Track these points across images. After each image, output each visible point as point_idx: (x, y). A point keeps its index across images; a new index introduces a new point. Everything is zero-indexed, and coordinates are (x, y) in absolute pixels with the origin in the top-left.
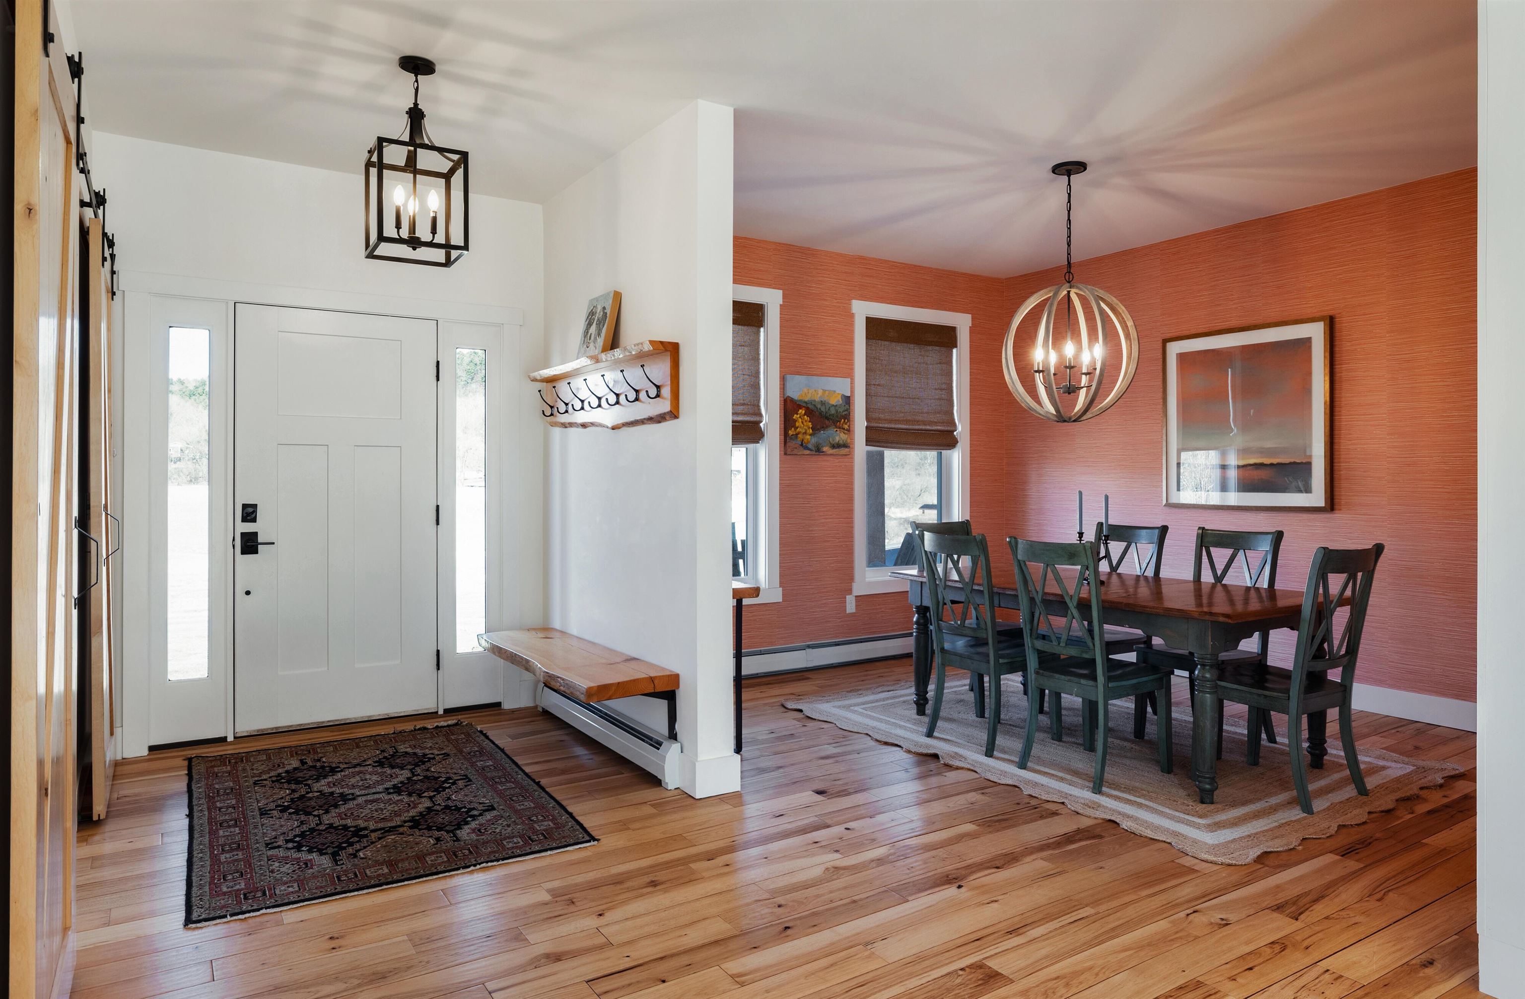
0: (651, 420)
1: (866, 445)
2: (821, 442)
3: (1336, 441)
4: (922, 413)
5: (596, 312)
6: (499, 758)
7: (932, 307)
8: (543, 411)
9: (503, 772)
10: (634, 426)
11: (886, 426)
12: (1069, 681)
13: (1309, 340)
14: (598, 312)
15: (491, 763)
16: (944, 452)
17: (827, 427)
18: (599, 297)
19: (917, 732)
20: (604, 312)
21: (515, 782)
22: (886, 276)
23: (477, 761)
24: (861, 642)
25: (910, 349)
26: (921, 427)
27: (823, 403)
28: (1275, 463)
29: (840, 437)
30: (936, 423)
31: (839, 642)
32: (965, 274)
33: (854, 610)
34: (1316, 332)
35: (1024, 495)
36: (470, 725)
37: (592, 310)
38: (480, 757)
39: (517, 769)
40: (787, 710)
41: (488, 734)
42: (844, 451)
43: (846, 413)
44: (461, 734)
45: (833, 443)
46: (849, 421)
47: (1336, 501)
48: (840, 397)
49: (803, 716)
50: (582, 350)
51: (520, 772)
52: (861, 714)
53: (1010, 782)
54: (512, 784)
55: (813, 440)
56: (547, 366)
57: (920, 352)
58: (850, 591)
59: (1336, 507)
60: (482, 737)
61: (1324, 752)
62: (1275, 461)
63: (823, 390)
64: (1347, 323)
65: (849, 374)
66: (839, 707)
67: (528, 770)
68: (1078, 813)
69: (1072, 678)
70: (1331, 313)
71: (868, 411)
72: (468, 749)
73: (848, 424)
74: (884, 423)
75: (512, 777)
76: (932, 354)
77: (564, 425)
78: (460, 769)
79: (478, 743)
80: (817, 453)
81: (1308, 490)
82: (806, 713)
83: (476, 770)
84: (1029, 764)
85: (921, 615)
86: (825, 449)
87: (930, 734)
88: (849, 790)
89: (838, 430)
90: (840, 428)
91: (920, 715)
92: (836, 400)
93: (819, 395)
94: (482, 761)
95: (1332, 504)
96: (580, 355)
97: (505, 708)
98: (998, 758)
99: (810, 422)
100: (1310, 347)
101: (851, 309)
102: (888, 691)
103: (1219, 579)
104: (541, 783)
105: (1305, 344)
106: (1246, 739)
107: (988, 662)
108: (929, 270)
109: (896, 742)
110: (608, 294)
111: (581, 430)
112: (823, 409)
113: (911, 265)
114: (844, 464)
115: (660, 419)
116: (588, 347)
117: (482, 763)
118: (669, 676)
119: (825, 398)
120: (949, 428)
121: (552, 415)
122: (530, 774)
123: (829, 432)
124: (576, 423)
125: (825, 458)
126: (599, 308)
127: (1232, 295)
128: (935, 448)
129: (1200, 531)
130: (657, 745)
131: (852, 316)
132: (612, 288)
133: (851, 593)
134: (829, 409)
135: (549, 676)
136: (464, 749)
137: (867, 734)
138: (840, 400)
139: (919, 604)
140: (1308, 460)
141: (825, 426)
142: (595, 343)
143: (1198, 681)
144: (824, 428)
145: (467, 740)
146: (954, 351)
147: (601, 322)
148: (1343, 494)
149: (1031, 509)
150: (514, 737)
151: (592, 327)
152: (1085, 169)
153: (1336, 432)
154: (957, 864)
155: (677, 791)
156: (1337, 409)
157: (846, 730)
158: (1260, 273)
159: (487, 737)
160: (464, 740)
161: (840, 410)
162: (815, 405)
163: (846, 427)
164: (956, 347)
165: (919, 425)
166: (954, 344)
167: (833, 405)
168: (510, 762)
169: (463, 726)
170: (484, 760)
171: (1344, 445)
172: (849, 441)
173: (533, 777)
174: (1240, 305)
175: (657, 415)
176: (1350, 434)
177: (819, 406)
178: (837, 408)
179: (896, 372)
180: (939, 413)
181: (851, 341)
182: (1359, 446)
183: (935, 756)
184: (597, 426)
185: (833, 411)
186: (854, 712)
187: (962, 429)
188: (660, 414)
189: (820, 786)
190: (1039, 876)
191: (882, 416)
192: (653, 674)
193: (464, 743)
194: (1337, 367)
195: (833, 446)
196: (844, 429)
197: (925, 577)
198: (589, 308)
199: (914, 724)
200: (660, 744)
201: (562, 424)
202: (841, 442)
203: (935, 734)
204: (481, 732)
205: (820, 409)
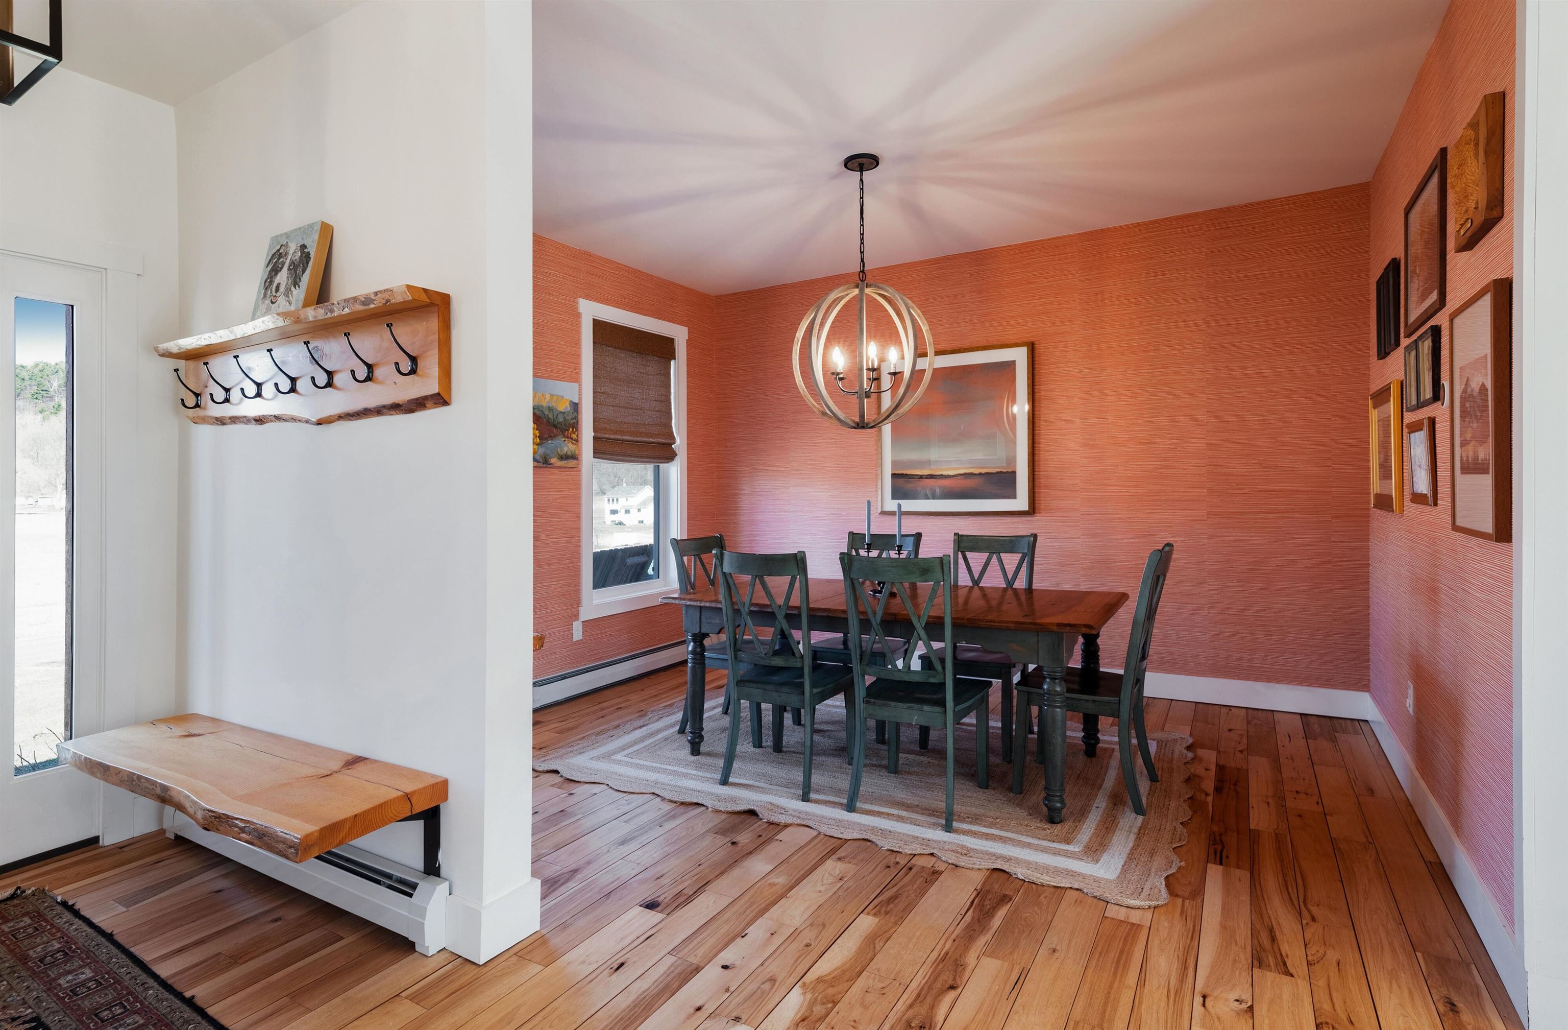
0: (396, 408)
1: (594, 457)
2: (548, 453)
3: (1036, 452)
4: (644, 424)
5: (287, 254)
6: (104, 957)
7: (653, 316)
8: (182, 400)
9: (115, 989)
10: (360, 418)
11: (612, 437)
12: (909, 708)
13: (1013, 363)
14: (291, 252)
15: (88, 973)
16: (663, 466)
17: (555, 436)
18: (292, 231)
19: (708, 780)
20: (303, 253)
21: (144, 1010)
22: (611, 278)
23: (60, 975)
24: (588, 672)
25: (632, 357)
26: (644, 439)
27: (550, 409)
28: (983, 472)
29: (568, 448)
30: (657, 436)
31: (565, 674)
32: (681, 286)
33: (581, 638)
34: (1019, 356)
35: (735, 507)
36: (41, 893)
37: (278, 250)
38: (66, 962)
39: (144, 977)
40: (539, 774)
41: (76, 907)
42: (572, 463)
43: (574, 421)
44: (23, 915)
45: (562, 454)
46: (577, 430)
47: (1037, 505)
48: (567, 404)
49: (560, 780)
50: (263, 308)
51: (151, 982)
52: (627, 764)
53: (856, 835)
54: (137, 1018)
55: (540, 451)
56: (185, 333)
57: (642, 361)
58: (576, 617)
59: (1037, 510)
60: (68, 916)
61: (1098, 741)
62: (983, 471)
63: (551, 394)
64: (1046, 349)
65: (575, 377)
66: (598, 758)
67: (164, 970)
68: (957, 866)
69: (912, 705)
70: (1032, 340)
71: (595, 420)
72: (39, 949)
73: (576, 433)
74: (610, 434)
75: (136, 999)
76: (653, 366)
77: (221, 421)
78: (24, 1002)
79: (59, 930)
80: (545, 465)
81: (1014, 496)
82: (564, 775)
83: (60, 998)
84: (859, 805)
85: (698, 643)
86: (553, 460)
87: (724, 782)
88: (685, 891)
89: (566, 439)
90: (568, 438)
91: (696, 755)
92: (564, 407)
93: (546, 401)
94: (69, 972)
95: (1033, 509)
96: (258, 314)
97: (106, 844)
98: (817, 802)
99: (537, 430)
100: (1014, 369)
101: (577, 308)
102: (640, 727)
103: (976, 582)
104: (195, 999)
105: (1010, 366)
106: (1000, 732)
107: (803, 693)
108: (651, 278)
109: (695, 800)
110: (311, 226)
111: (254, 428)
112: (550, 416)
113: (634, 269)
114: (572, 477)
115: (418, 405)
116: (273, 303)
117: (70, 977)
118: (433, 786)
119: (553, 404)
120: (669, 441)
121: (197, 406)
122: (169, 982)
123: (557, 441)
124: (245, 417)
125: (552, 470)
126: (293, 247)
127: (942, 321)
128: (652, 460)
129: (956, 537)
130: (406, 888)
131: (578, 316)
132: (315, 216)
133: (577, 619)
134: (557, 417)
135: (216, 817)
136: (31, 953)
137: (653, 793)
138: (569, 406)
139: (697, 631)
140: (1014, 470)
141: (552, 435)
142: (287, 296)
143: (1047, 695)
144: (552, 437)
145: (37, 929)
146: (672, 362)
147: (297, 270)
148: (1043, 499)
149: (744, 521)
150: (128, 901)
151: (279, 274)
152: (878, 164)
153: (1036, 445)
154: (905, 997)
155: (444, 956)
156: (1037, 425)
157: (625, 792)
158: (968, 302)
159: (77, 914)
160: (30, 930)
161: (569, 418)
162: (542, 412)
163: (574, 436)
164: (675, 359)
165: (642, 437)
166: (672, 355)
167: (562, 412)
168: (128, 962)
169: (26, 898)
170: (75, 970)
171: (1043, 455)
172: (577, 452)
173: (178, 987)
174: (949, 330)
175: (408, 401)
176: (1048, 446)
177: (546, 412)
178: (565, 415)
179: (620, 380)
180: (659, 425)
181: (577, 343)
182: (1055, 457)
183: (752, 813)
184: (285, 420)
185: (561, 419)
186: (619, 762)
187: (680, 443)
188: (417, 399)
189: (647, 894)
190: (1009, 989)
191: (607, 426)
192: (409, 788)
193: (30, 936)
194: (1036, 387)
195: (562, 458)
196: (572, 439)
197: (720, 602)
198: (270, 248)
199: (696, 768)
200: (414, 886)
201: (217, 419)
202: (569, 453)
203: (731, 780)
204: (64, 904)
205: (547, 415)
